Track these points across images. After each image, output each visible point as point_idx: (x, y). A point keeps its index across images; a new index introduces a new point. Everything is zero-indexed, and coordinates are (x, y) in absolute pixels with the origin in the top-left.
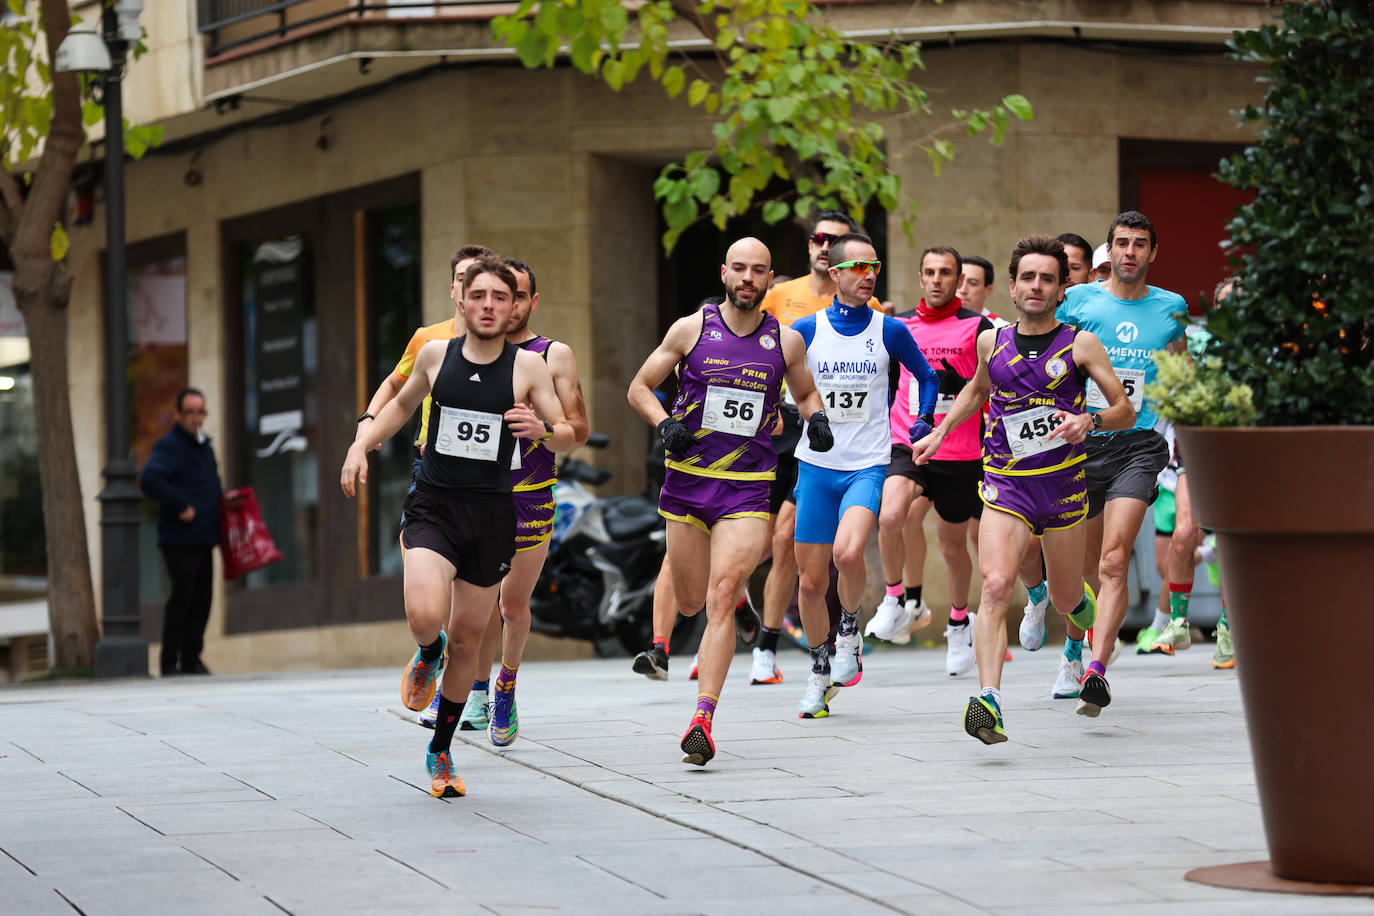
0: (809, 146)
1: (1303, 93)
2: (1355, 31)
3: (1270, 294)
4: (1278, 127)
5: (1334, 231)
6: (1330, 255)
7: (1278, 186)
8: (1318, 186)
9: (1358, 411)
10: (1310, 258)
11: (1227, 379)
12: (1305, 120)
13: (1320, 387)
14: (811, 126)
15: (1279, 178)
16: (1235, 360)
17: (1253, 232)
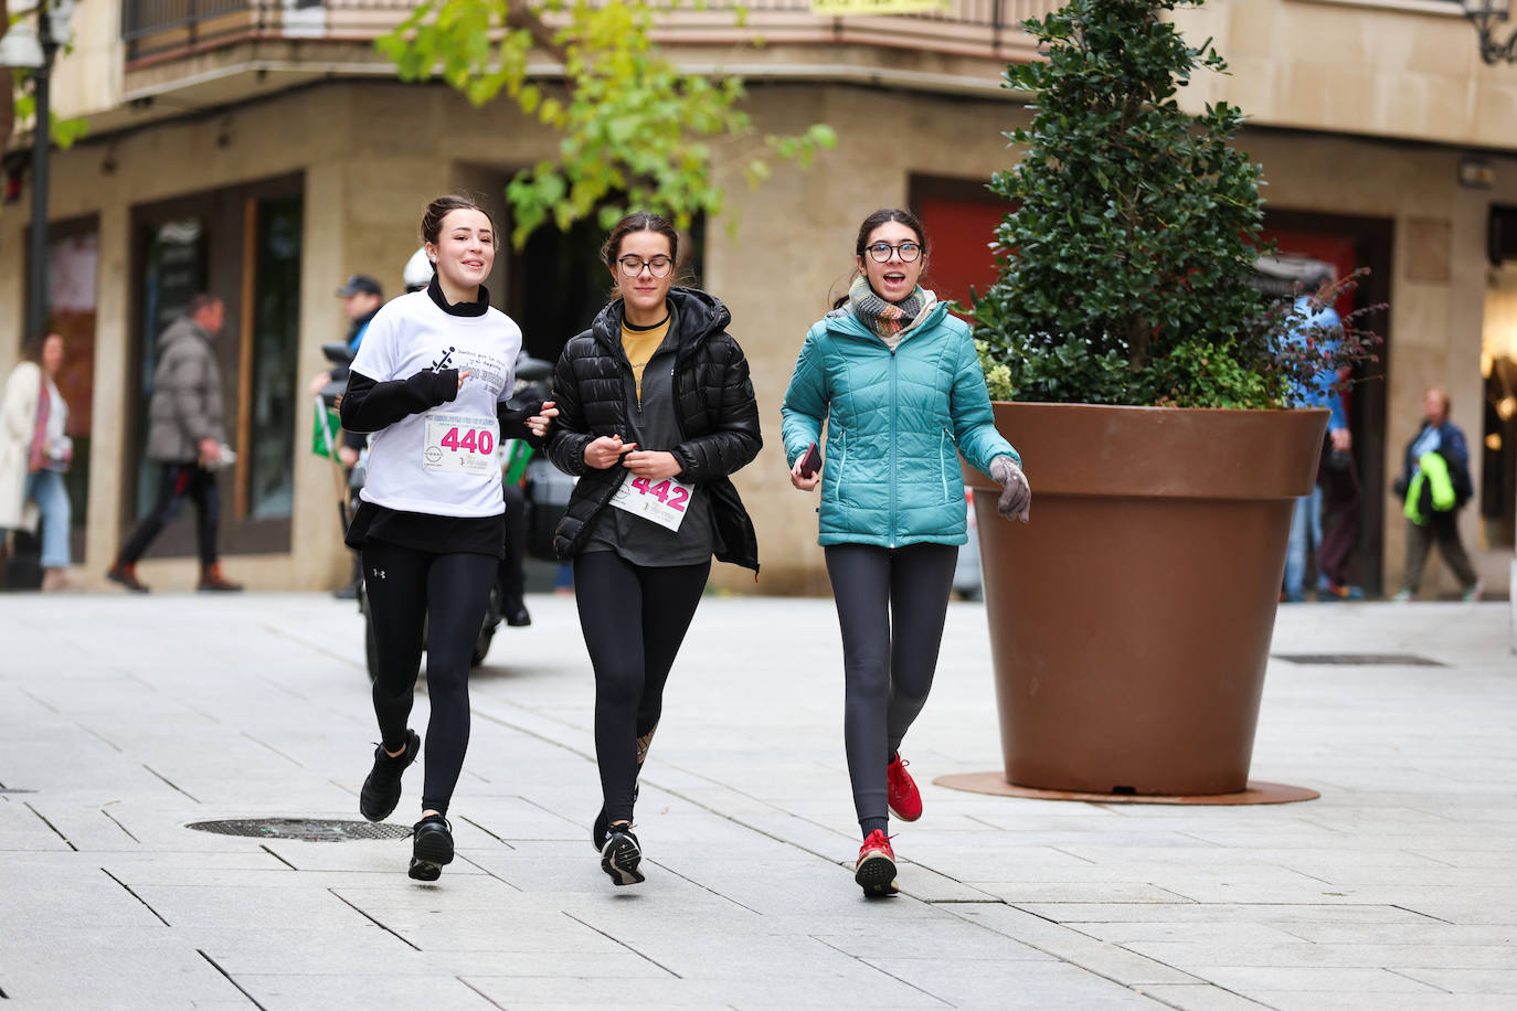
0: (643, 161)
1: (1064, 120)
2: (1109, 71)
3: (1029, 290)
4: (1042, 148)
5: (1085, 239)
6: (1080, 258)
7: (1041, 197)
8: (1073, 200)
9: (1099, 392)
10: (1063, 260)
11: (990, 359)
12: (1065, 143)
13: (1067, 370)
14: (645, 144)
15: (1040, 191)
16: (997, 344)
17: (1017, 236)
